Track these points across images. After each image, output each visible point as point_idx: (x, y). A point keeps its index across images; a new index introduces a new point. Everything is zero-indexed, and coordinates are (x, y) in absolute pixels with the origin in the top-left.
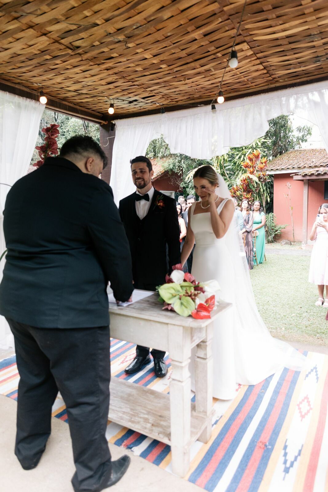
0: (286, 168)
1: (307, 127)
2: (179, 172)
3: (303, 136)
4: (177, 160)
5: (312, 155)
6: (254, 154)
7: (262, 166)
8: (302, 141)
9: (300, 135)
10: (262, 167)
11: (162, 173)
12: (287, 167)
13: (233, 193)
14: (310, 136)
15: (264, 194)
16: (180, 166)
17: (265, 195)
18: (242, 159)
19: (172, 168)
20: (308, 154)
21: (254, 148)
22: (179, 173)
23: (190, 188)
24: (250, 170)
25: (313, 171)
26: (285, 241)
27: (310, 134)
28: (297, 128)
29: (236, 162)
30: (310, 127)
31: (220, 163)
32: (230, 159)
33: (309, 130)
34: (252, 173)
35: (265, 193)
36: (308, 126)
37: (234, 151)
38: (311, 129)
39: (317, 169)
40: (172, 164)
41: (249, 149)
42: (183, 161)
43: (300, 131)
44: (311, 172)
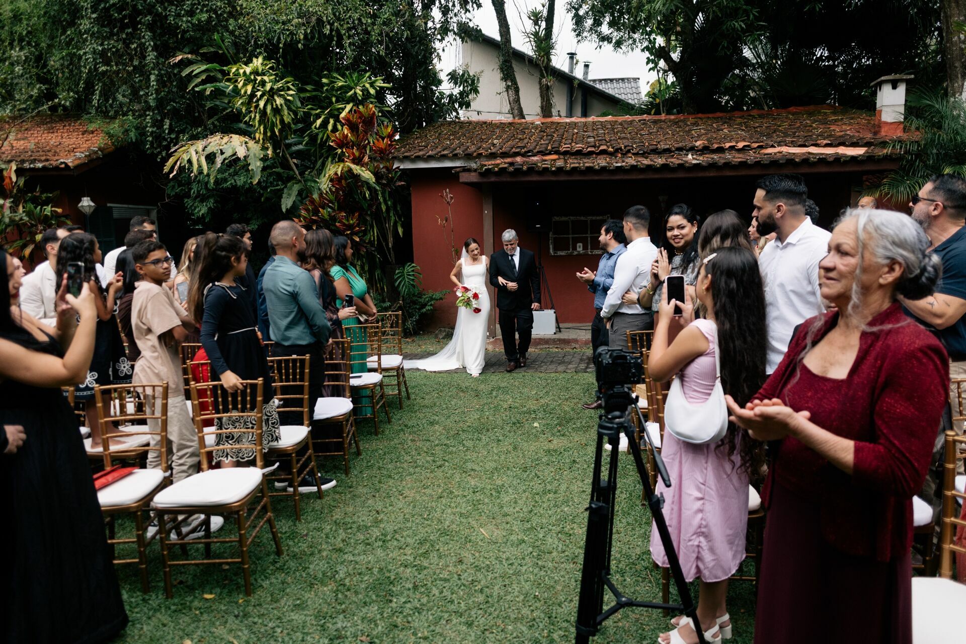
0: (437, 154)
1: (469, 75)
2: (160, 153)
3: (461, 93)
4: (148, 117)
5: (488, 132)
6: (360, 112)
7: (383, 144)
8: (461, 106)
9: (456, 91)
10: (383, 147)
11: (106, 152)
12: (440, 152)
13: (311, 214)
14: (475, 96)
15: (389, 217)
16: (161, 135)
17: (393, 218)
18: (330, 127)
19: (136, 139)
20: (477, 129)
21: (359, 100)
22: (160, 157)
23: (196, 197)
24: (353, 154)
25: (502, 163)
26: (445, 331)
27: (476, 91)
28: (449, 74)
29: (317, 134)
30: (475, 76)
31: (273, 132)
32: (300, 126)
33: (473, 81)
34: (358, 161)
35: (391, 214)
36: (471, 74)
37: (309, 107)
38: (478, 79)
39: (509, 160)
40: (133, 130)
41: (349, 103)
42: (167, 122)
43: (456, 83)
44: (498, 164)
